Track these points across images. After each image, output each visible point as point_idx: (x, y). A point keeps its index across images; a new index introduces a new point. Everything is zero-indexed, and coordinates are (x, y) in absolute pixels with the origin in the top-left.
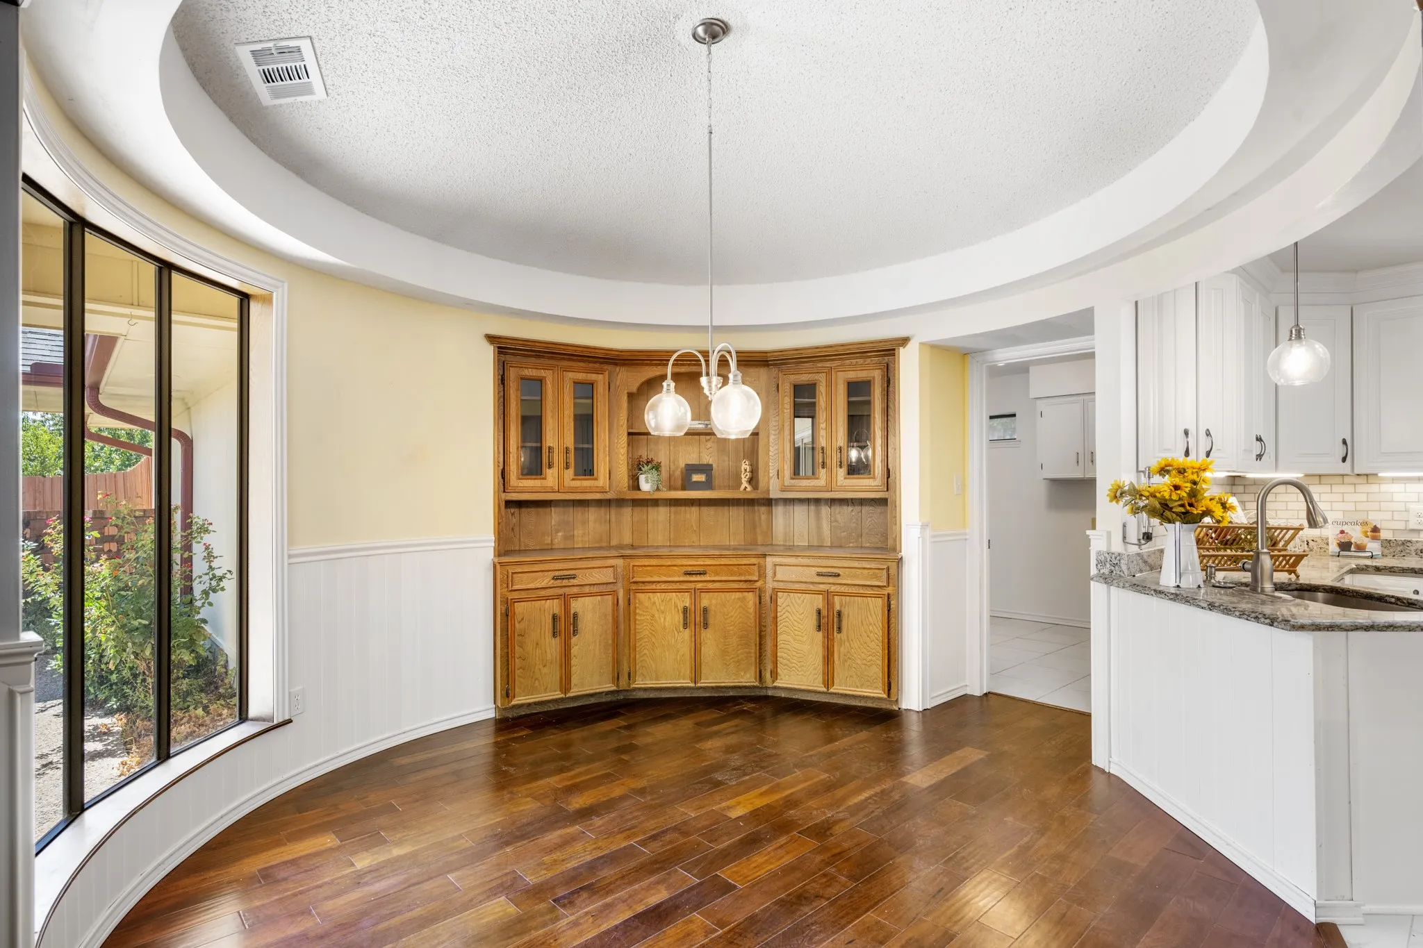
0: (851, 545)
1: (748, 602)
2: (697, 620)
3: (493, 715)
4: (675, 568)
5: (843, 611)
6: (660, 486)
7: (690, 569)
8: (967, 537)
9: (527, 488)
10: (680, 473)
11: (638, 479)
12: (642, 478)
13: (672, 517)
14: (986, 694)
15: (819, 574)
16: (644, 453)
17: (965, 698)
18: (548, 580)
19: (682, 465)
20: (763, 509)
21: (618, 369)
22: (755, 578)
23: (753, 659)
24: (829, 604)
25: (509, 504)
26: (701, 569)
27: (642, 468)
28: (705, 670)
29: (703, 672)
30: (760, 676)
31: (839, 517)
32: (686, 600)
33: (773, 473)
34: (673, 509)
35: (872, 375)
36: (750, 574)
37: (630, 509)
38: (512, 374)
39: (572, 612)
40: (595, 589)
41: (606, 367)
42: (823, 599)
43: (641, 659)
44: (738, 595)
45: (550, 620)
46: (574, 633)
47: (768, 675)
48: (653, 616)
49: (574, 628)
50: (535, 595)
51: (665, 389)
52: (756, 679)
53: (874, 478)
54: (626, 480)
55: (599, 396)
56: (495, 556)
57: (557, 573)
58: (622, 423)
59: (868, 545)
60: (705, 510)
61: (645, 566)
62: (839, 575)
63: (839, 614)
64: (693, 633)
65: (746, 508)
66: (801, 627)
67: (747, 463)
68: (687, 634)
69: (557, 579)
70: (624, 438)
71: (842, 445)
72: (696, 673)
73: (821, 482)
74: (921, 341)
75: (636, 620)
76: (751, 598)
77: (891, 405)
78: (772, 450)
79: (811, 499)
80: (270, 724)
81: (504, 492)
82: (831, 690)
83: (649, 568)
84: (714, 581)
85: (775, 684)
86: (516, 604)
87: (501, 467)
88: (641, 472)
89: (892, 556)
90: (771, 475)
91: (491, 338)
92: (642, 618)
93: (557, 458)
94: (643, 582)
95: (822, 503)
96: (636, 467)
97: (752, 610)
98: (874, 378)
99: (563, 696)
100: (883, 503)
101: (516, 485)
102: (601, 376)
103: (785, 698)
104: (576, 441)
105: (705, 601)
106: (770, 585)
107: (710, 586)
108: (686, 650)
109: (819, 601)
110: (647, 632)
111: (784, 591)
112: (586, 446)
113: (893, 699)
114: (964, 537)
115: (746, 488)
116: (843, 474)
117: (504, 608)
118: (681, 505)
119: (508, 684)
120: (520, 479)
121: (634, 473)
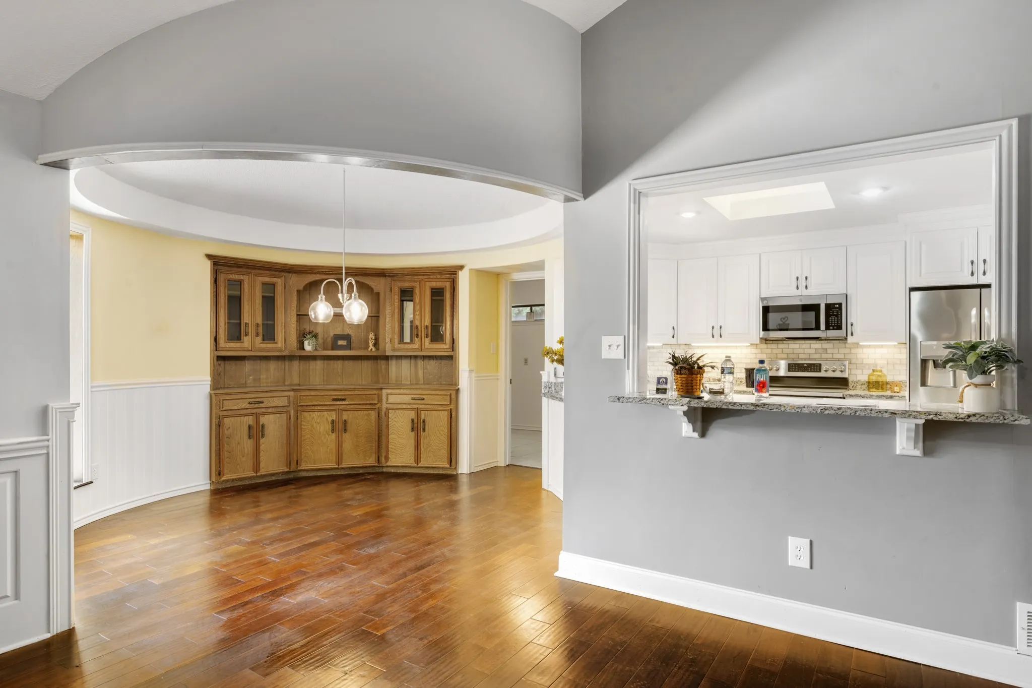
0: (435, 383)
1: (371, 416)
2: (339, 428)
3: (209, 488)
4: (327, 397)
5: (426, 420)
6: (318, 347)
7: (336, 397)
8: (499, 378)
9: (230, 348)
10: (330, 340)
11: (303, 343)
12: (306, 343)
13: (325, 367)
14: (508, 465)
15: (413, 399)
16: (307, 328)
17: (496, 468)
18: (246, 404)
19: (332, 334)
20: (383, 362)
21: (290, 275)
22: (376, 402)
23: (374, 450)
24: (418, 415)
25: (219, 358)
26: (343, 397)
27: (306, 337)
28: (345, 457)
29: (344, 458)
30: (378, 460)
31: (428, 367)
32: (333, 416)
33: (388, 340)
34: (326, 362)
35: (445, 285)
36: (373, 400)
37: (298, 361)
38: (222, 278)
39: (261, 423)
40: (274, 410)
41: (283, 274)
42: (415, 413)
43: (305, 452)
44: (366, 412)
45: (246, 428)
46: (262, 436)
47: (383, 459)
48: (312, 426)
49: (262, 433)
50: (236, 413)
51: (320, 299)
52: (376, 462)
53: (445, 344)
54: (296, 344)
55: (278, 291)
56: (211, 390)
57: (251, 400)
58: (293, 308)
59: (444, 383)
60: (346, 362)
61: (307, 396)
62: (424, 399)
63: (424, 421)
64: (338, 435)
65: (372, 361)
66: (403, 430)
67: (373, 334)
68: (333, 436)
69: (252, 403)
70: (294, 318)
71: (428, 324)
72: (339, 460)
73: (416, 346)
74: (471, 268)
75: (301, 429)
76: (373, 414)
77: (455, 302)
78: (388, 327)
79: (412, 356)
80: (81, 483)
81: (216, 350)
82: (419, 465)
83: (310, 397)
84: (350, 404)
85: (387, 464)
86: (225, 419)
87: (214, 335)
88: (305, 339)
89: (453, 387)
90: (387, 341)
91: (209, 257)
92: (305, 427)
93: (251, 330)
94: (307, 406)
95: (419, 359)
96: (302, 336)
97: (373, 421)
98: (446, 286)
99: (255, 474)
100: (451, 358)
101: (224, 346)
102: (279, 280)
103: (393, 472)
104: (263, 320)
105: (345, 416)
106: (385, 406)
107: (348, 407)
108: (333, 446)
109: (412, 415)
110: (309, 436)
111: (393, 409)
112: (269, 322)
113: (453, 467)
114: (496, 378)
115: (372, 349)
116: (428, 341)
117: (217, 421)
118: (331, 360)
119: (220, 467)
120: (227, 343)
121: (301, 339)
